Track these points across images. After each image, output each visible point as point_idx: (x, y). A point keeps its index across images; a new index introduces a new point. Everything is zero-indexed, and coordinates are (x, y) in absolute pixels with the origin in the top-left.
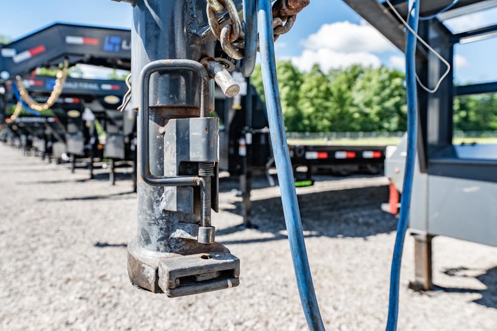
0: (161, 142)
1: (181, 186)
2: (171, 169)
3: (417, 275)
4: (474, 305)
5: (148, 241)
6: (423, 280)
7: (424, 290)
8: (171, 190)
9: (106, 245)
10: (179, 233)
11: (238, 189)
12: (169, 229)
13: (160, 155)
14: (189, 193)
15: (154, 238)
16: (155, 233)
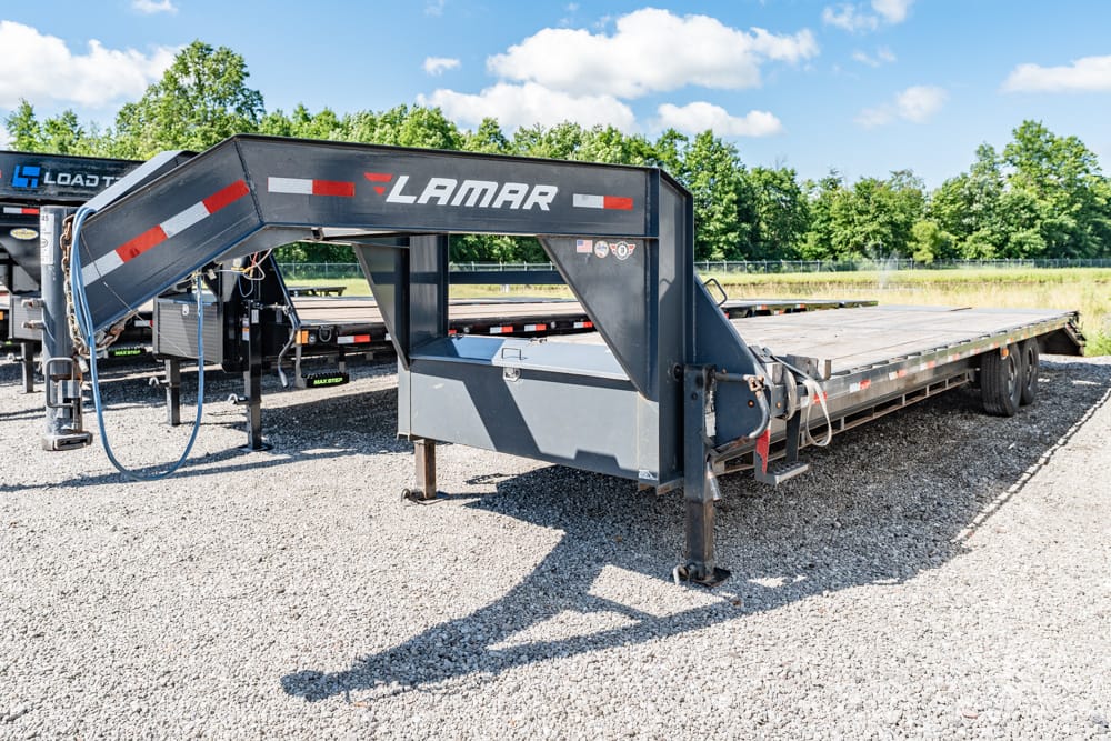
0: (56, 390)
1: (65, 408)
2: (60, 401)
3: (418, 484)
4: (470, 510)
5: (51, 431)
6: (423, 488)
7: (423, 499)
8: (60, 409)
9: (20, 487)
10: (65, 427)
11: (240, 392)
12: (60, 426)
13: (56, 395)
14: (68, 410)
15: (53, 430)
16: (54, 428)
